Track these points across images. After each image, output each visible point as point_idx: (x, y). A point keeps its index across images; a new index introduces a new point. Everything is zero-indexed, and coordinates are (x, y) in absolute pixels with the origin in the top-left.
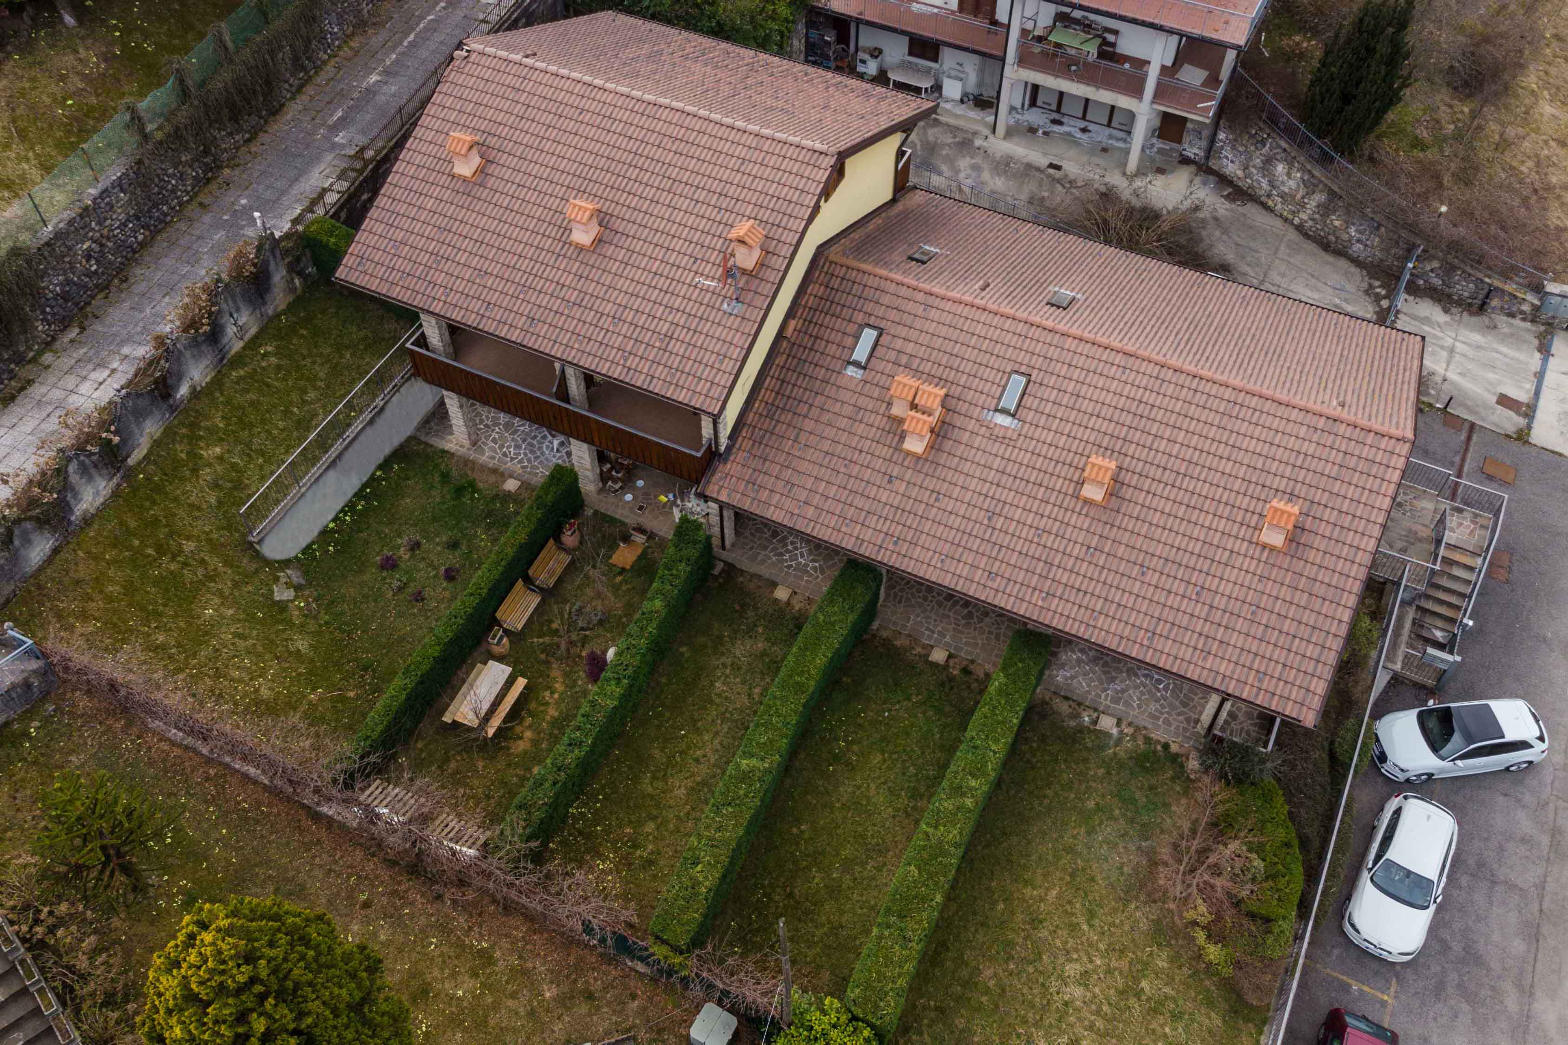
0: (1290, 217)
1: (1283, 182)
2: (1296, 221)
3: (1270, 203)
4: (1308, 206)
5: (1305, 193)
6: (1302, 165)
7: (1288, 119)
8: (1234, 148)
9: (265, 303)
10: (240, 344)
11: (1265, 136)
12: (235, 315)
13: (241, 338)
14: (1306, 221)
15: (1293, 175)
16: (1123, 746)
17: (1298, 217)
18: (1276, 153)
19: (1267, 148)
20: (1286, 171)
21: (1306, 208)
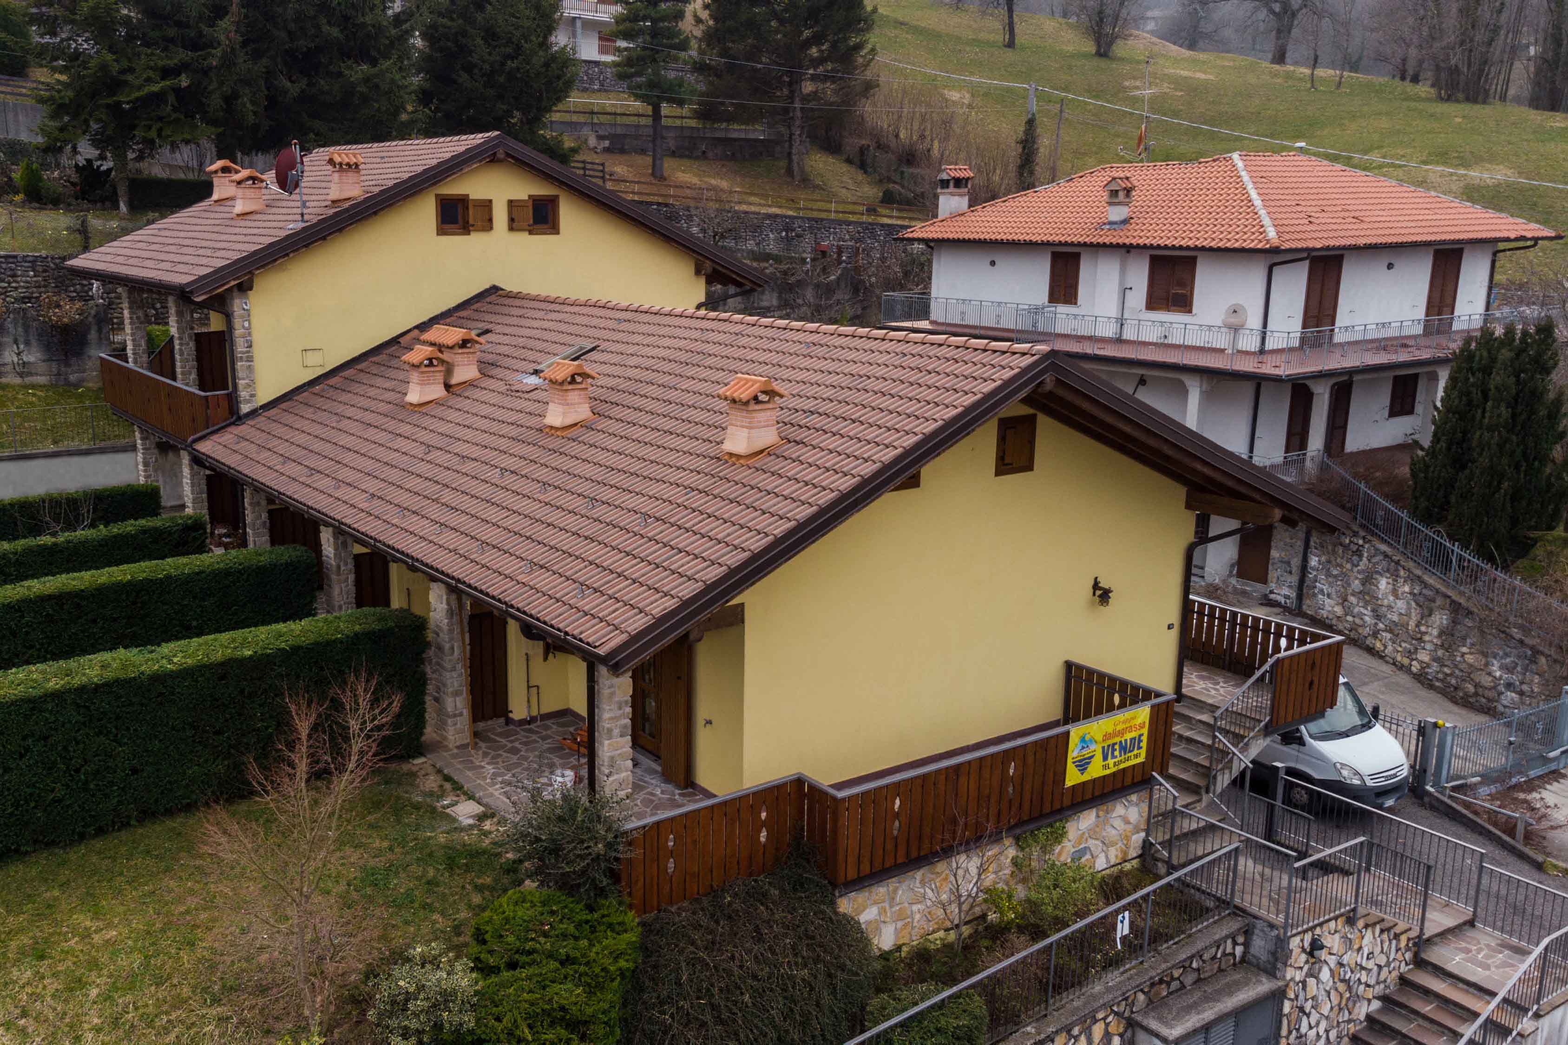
0: (1406, 661)
1: (1390, 607)
2: (1415, 667)
3: (1378, 645)
4: (1427, 638)
5: (1419, 616)
6: (1409, 570)
7: (1386, 509)
8: (1328, 575)
9: (67, 365)
10: (18, 381)
11: (1361, 542)
12: (22, 347)
13: (21, 375)
14: (1428, 666)
15: (1400, 591)
16: (456, 836)
17: (1416, 659)
18: (1377, 563)
19: (1365, 559)
20: (1390, 586)
21: (1424, 642)
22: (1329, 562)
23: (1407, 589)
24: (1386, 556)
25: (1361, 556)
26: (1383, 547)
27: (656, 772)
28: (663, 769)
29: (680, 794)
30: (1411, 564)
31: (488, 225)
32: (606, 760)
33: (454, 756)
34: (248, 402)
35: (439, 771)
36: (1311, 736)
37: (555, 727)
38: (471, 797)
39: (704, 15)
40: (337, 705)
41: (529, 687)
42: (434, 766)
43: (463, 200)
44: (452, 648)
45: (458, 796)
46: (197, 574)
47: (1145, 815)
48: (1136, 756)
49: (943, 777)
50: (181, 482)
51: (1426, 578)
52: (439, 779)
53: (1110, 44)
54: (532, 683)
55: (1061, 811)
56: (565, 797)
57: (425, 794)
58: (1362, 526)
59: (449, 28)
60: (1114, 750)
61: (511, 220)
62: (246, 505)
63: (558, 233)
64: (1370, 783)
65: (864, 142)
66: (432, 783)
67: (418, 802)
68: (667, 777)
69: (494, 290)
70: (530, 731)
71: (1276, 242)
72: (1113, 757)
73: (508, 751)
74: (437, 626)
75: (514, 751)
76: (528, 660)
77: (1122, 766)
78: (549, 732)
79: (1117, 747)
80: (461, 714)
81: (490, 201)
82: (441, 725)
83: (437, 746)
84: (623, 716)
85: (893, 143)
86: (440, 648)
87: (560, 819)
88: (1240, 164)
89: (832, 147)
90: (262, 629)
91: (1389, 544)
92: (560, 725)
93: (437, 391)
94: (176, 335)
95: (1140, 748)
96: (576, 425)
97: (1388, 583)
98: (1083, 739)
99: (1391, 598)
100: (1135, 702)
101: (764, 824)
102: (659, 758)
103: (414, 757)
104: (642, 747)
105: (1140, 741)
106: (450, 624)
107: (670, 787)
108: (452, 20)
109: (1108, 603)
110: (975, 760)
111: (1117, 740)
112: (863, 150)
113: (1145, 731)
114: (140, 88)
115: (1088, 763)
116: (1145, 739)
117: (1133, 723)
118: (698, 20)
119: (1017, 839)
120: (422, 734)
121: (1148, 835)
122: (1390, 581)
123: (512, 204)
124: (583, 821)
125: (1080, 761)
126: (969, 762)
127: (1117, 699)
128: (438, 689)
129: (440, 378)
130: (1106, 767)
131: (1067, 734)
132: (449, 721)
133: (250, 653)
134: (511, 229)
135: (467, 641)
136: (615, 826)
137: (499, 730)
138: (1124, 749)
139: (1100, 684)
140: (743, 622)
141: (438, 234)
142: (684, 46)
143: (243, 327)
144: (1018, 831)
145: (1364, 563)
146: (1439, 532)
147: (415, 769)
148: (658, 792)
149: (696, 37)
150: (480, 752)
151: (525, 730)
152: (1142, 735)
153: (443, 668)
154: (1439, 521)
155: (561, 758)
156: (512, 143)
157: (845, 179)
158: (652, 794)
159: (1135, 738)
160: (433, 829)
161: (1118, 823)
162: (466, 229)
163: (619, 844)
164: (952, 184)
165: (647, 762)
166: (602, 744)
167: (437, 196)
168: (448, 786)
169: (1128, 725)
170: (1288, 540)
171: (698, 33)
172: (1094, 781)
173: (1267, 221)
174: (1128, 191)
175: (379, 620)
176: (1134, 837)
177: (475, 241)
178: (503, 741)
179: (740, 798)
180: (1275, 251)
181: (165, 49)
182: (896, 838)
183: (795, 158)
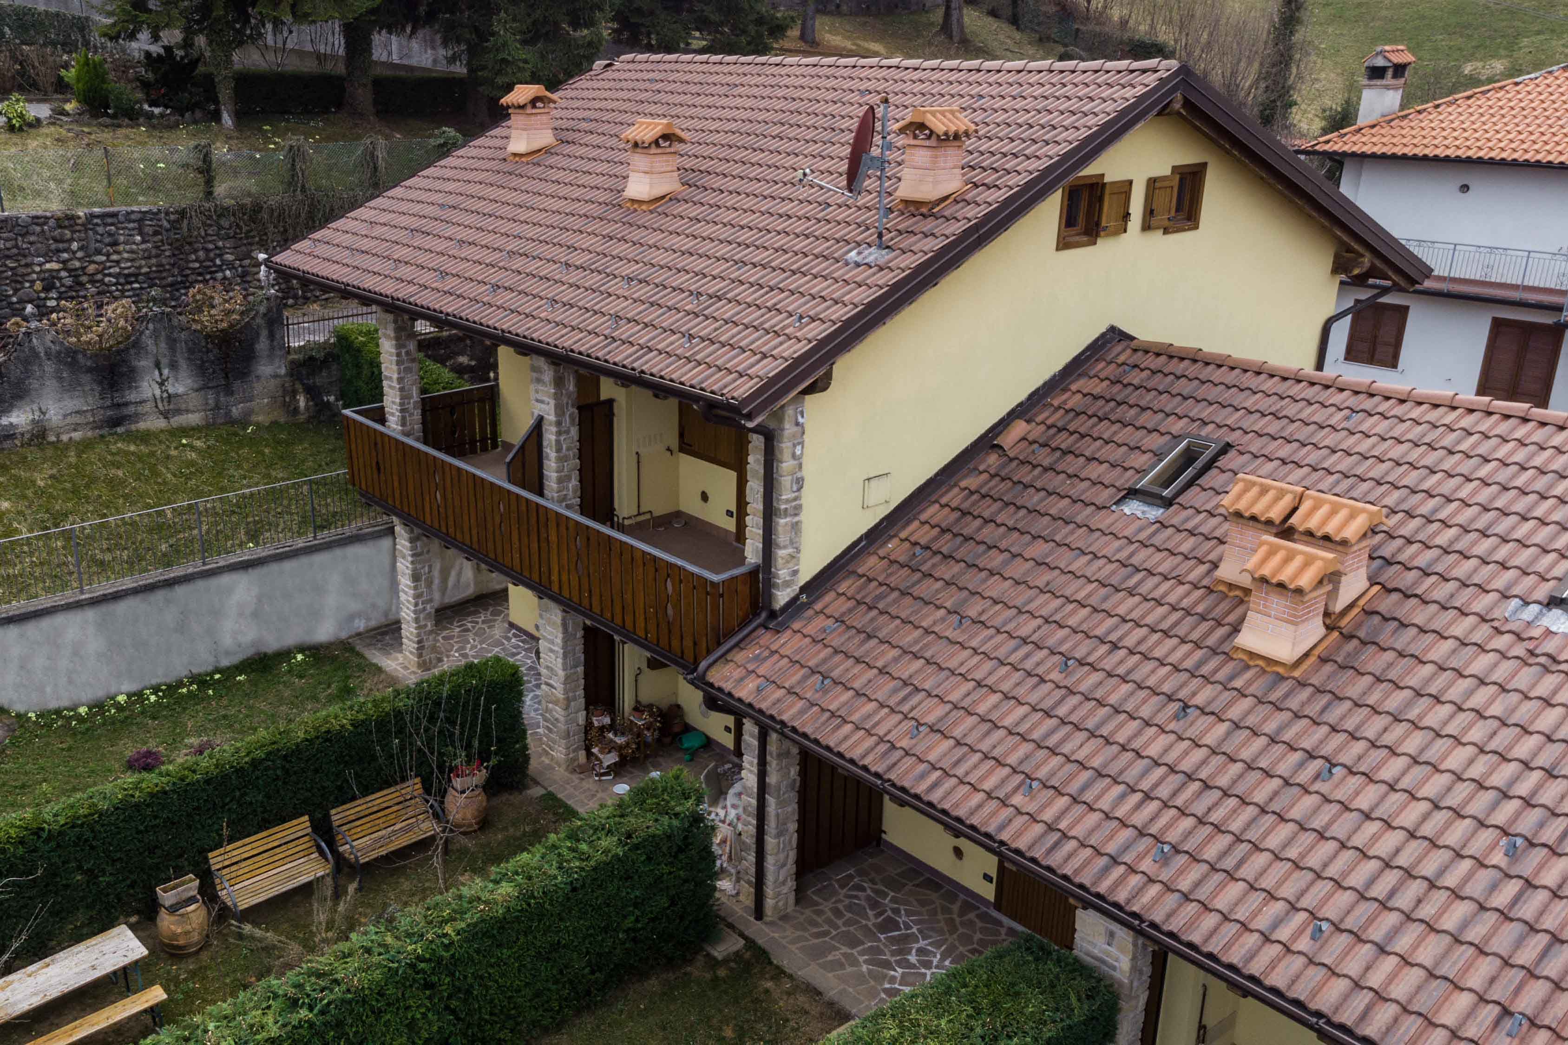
9: (229, 392)
10: (160, 423)
12: (166, 372)
13: (166, 415)
31: (1122, 225)
34: (787, 584)
43: (1094, 186)
61: (1150, 213)
63: (1197, 226)
69: (1111, 333)
81: (1131, 183)
123: (1154, 186)
134: (1146, 227)
141: (1057, 250)
143: (794, 455)
162: (1092, 234)
164: (1390, 73)
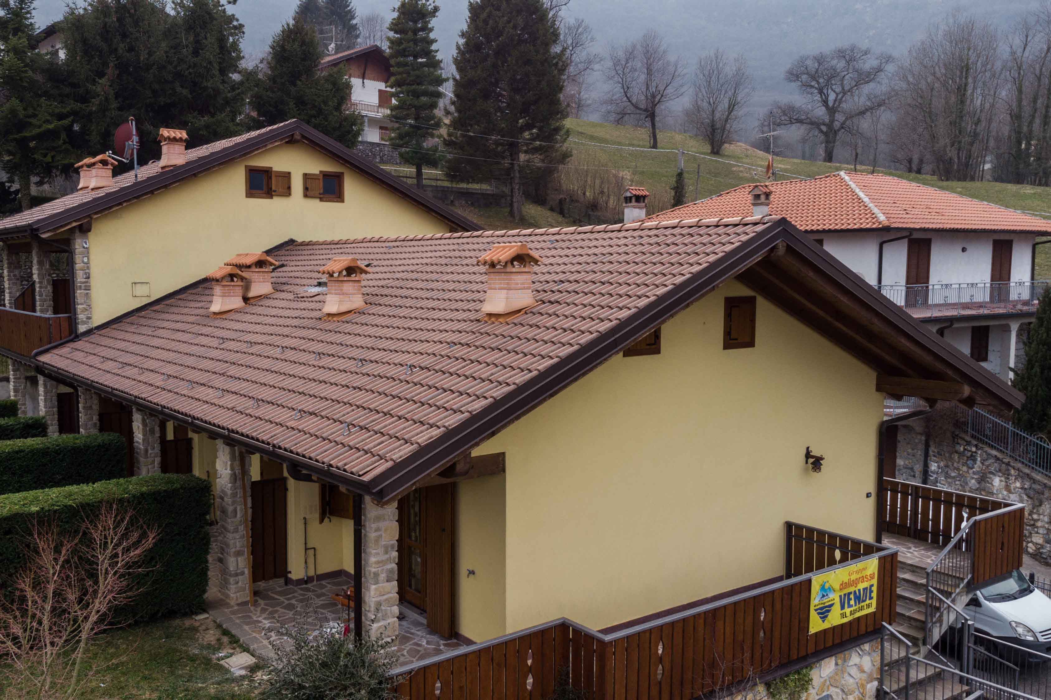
4: (1039, 524)
5: (1031, 507)
6: (1018, 470)
7: (993, 422)
8: (947, 476)
11: (974, 449)
14: (1042, 547)
15: (1012, 486)
16: (226, 686)
17: (1032, 542)
18: (989, 465)
19: (978, 463)
20: (1003, 483)
21: (1037, 527)
22: (947, 466)
23: (1018, 484)
24: (997, 459)
25: (975, 460)
26: (994, 452)
27: (422, 624)
28: (428, 623)
29: (445, 645)
30: (1019, 465)
31: (287, 192)
32: (373, 605)
33: (233, 613)
34: (84, 323)
35: (219, 626)
36: (986, 598)
37: (329, 586)
38: (246, 650)
39: (452, 108)
40: (87, 540)
41: (306, 549)
42: (215, 622)
43: (267, 172)
44: (235, 511)
45: (234, 649)
46: (17, 452)
47: (878, 664)
48: (869, 606)
49: (701, 621)
50: (38, 399)
51: (1034, 475)
52: (218, 633)
53: (720, 146)
54: (309, 546)
55: (805, 658)
56: (330, 643)
57: (202, 647)
58: (973, 437)
59: (271, 98)
60: (849, 599)
61: (306, 189)
62: (80, 409)
63: (342, 201)
64: (1042, 639)
65: (561, 196)
66: (211, 636)
67: (196, 655)
68: (433, 629)
69: (291, 242)
70: (308, 590)
71: (886, 223)
72: (850, 606)
73: (285, 608)
74: (223, 491)
75: (290, 607)
76: (305, 524)
77: (858, 615)
78: (323, 591)
79: (852, 596)
80: (243, 573)
81: (289, 173)
82: (224, 584)
83: (219, 604)
84: (389, 560)
85: (582, 199)
86: (224, 511)
87: (324, 665)
88: (847, 178)
89: (540, 201)
90: (55, 490)
91: (998, 450)
92: (335, 584)
93: (236, 302)
94: (37, 280)
95: (871, 598)
96: (350, 312)
97: (1001, 481)
98: (823, 588)
99: (1005, 493)
100: (856, 555)
101: (530, 669)
102: (425, 612)
103: (197, 614)
104: (410, 603)
105: (871, 592)
106: (234, 488)
107: (435, 638)
108: (274, 92)
109: (820, 469)
110: (730, 604)
111: (852, 589)
112: (561, 202)
113: (875, 582)
114: (40, 127)
115: (829, 611)
116: (875, 589)
117: (864, 573)
118: (448, 113)
119: (768, 685)
120: (204, 591)
121: (881, 682)
122: (1003, 479)
123: (306, 177)
124: (346, 666)
125: (821, 609)
126: (725, 607)
127: (838, 554)
128: (222, 551)
129: (239, 291)
130: (843, 616)
131: (809, 581)
132: (232, 580)
133: (37, 509)
134: (306, 196)
135: (249, 504)
136: (380, 671)
137: (279, 589)
138: (858, 599)
139: (821, 542)
140: (504, 470)
141: (247, 197)
142: (438, 125)
143: (83, 262)
144: (769, 678)
145: (978, 466)
146: (1042, 438)
147: (197, 624)
148: (424, 643)
149: (446, 124)
150: (259, 609)
151: (301, 589)
152: (872, 586)
153: (225, 529)
154: (1041, 429)
155: (333, 612)
156: (305, 126)
157: (549, 220)
158: (420, 645)
159: (866, 588)
160: (205, 680)
161: (854, 671)
162: (269, 194)
163: (383, 690)
164: (633, 200)
165: (413, 615)
166: (368, 589)
167: (246, 166)
168: (225, 639)
169: (860, 575)
170: (910, 451)
171: (447, 121)
172: (834, 628)
173: (876, 210)
174: (767, 195)
175: (167, 483)
176: (869, 686)
177: (277, 203)
178: (282, 599)
179: (506, 643)
180: (886, 229)
181: (62, 102)
182: (660, 683)
183: (515, 205)
